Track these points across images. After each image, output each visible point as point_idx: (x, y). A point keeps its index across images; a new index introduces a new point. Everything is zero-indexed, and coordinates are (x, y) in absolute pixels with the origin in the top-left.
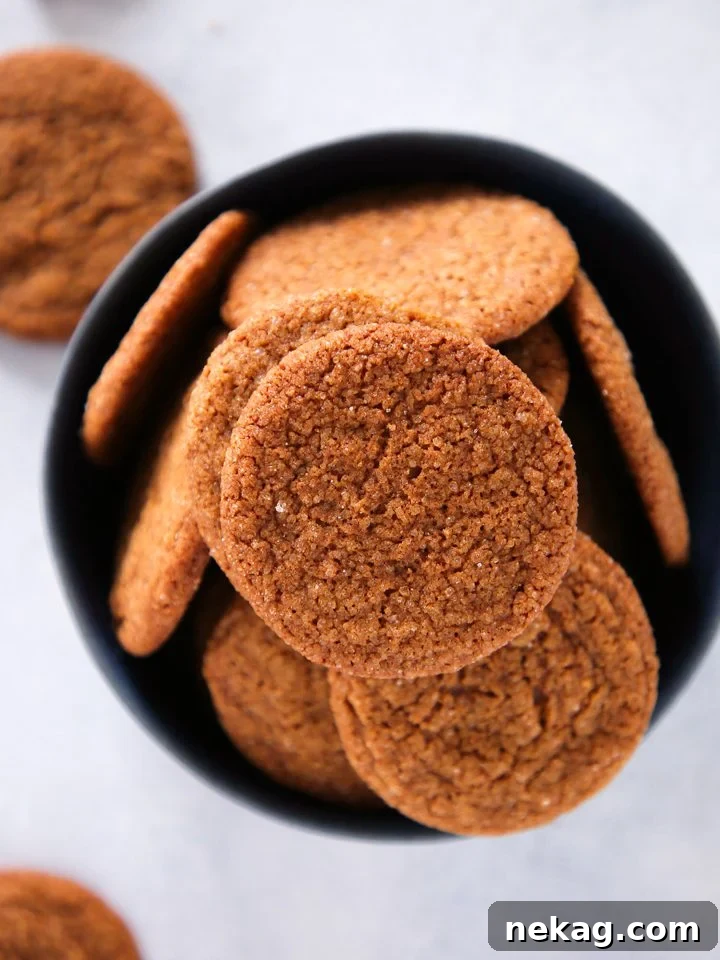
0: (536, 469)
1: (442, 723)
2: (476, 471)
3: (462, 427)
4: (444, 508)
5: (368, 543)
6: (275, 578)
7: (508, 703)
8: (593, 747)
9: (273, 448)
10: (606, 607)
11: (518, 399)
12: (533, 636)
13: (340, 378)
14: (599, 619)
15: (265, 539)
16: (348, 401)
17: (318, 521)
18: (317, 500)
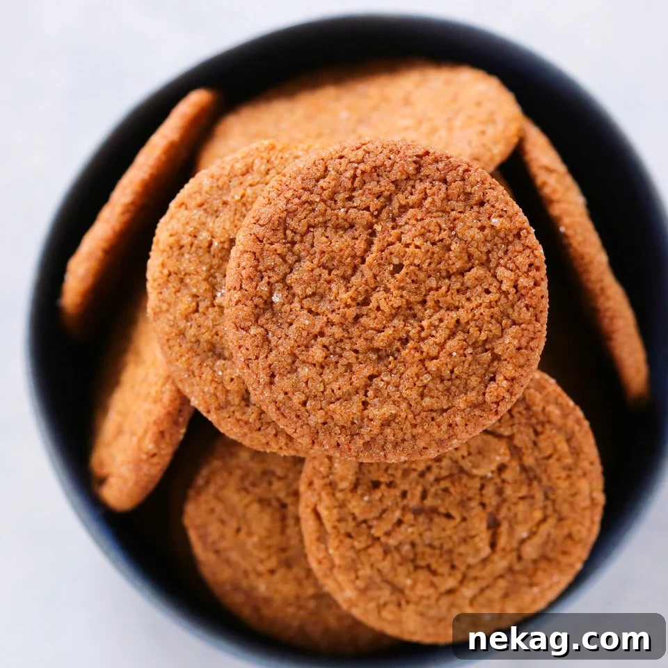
0: (509, 269)
1: (400, 537)
2: (454, 269)
3: (441, 229)
4: (424, 302)
5: (355, 331)
6: (269, 362)
7: (464, 525)
8: (536, 570)
9: (272, 244)
10: (564, 447)
11: (493, 206)
12: (494, 467)
13: (333, 183)
14: (555, 457)
15: (262, 327)
16: (340, 204)
17: (310, 311)
18: (309, 291)
